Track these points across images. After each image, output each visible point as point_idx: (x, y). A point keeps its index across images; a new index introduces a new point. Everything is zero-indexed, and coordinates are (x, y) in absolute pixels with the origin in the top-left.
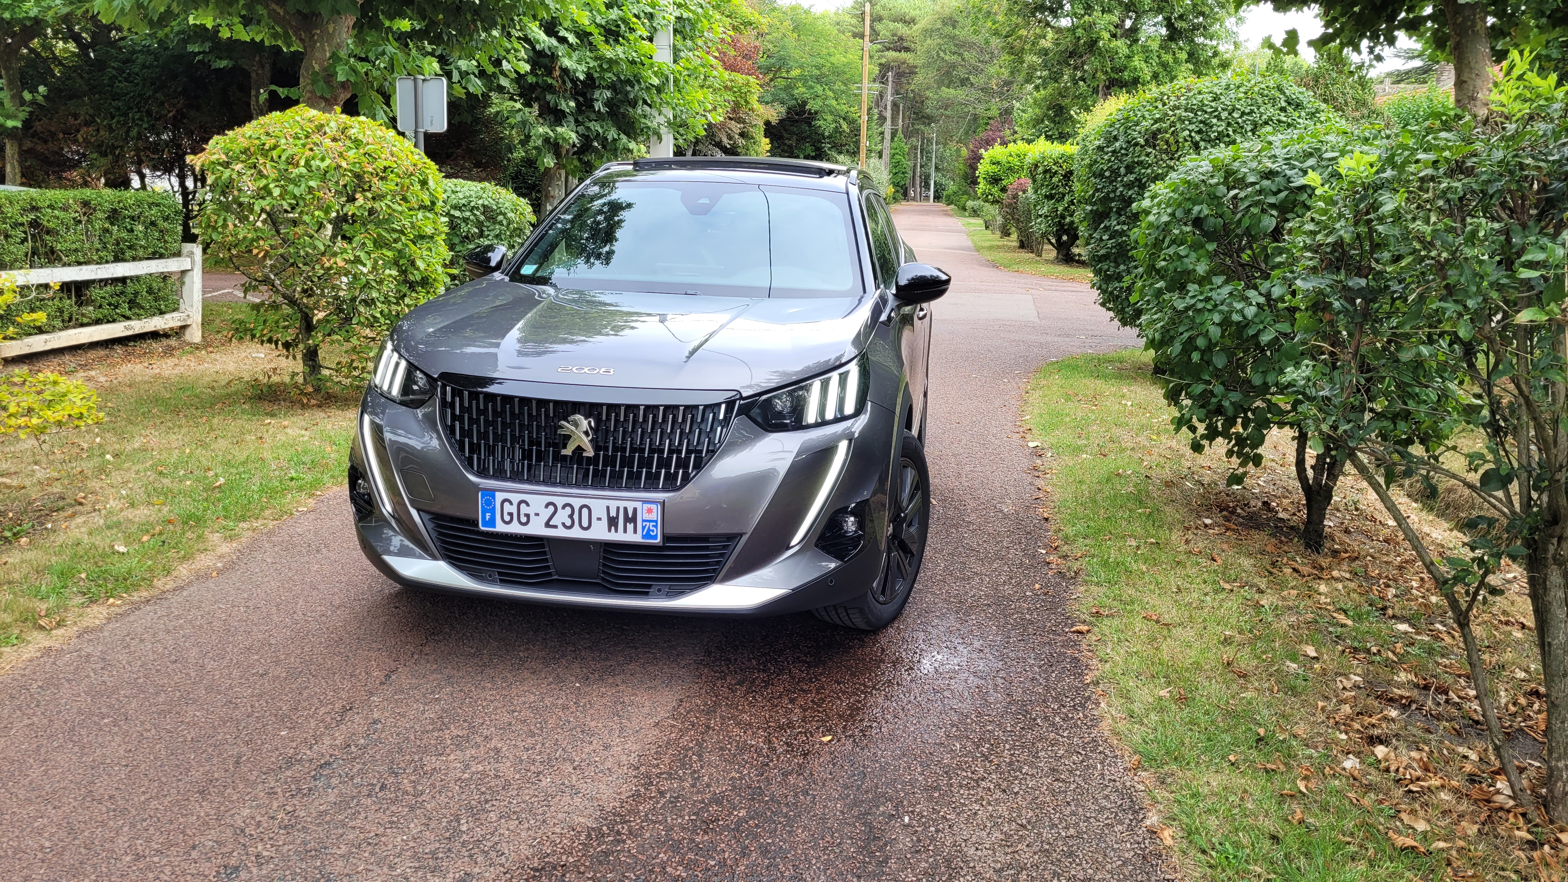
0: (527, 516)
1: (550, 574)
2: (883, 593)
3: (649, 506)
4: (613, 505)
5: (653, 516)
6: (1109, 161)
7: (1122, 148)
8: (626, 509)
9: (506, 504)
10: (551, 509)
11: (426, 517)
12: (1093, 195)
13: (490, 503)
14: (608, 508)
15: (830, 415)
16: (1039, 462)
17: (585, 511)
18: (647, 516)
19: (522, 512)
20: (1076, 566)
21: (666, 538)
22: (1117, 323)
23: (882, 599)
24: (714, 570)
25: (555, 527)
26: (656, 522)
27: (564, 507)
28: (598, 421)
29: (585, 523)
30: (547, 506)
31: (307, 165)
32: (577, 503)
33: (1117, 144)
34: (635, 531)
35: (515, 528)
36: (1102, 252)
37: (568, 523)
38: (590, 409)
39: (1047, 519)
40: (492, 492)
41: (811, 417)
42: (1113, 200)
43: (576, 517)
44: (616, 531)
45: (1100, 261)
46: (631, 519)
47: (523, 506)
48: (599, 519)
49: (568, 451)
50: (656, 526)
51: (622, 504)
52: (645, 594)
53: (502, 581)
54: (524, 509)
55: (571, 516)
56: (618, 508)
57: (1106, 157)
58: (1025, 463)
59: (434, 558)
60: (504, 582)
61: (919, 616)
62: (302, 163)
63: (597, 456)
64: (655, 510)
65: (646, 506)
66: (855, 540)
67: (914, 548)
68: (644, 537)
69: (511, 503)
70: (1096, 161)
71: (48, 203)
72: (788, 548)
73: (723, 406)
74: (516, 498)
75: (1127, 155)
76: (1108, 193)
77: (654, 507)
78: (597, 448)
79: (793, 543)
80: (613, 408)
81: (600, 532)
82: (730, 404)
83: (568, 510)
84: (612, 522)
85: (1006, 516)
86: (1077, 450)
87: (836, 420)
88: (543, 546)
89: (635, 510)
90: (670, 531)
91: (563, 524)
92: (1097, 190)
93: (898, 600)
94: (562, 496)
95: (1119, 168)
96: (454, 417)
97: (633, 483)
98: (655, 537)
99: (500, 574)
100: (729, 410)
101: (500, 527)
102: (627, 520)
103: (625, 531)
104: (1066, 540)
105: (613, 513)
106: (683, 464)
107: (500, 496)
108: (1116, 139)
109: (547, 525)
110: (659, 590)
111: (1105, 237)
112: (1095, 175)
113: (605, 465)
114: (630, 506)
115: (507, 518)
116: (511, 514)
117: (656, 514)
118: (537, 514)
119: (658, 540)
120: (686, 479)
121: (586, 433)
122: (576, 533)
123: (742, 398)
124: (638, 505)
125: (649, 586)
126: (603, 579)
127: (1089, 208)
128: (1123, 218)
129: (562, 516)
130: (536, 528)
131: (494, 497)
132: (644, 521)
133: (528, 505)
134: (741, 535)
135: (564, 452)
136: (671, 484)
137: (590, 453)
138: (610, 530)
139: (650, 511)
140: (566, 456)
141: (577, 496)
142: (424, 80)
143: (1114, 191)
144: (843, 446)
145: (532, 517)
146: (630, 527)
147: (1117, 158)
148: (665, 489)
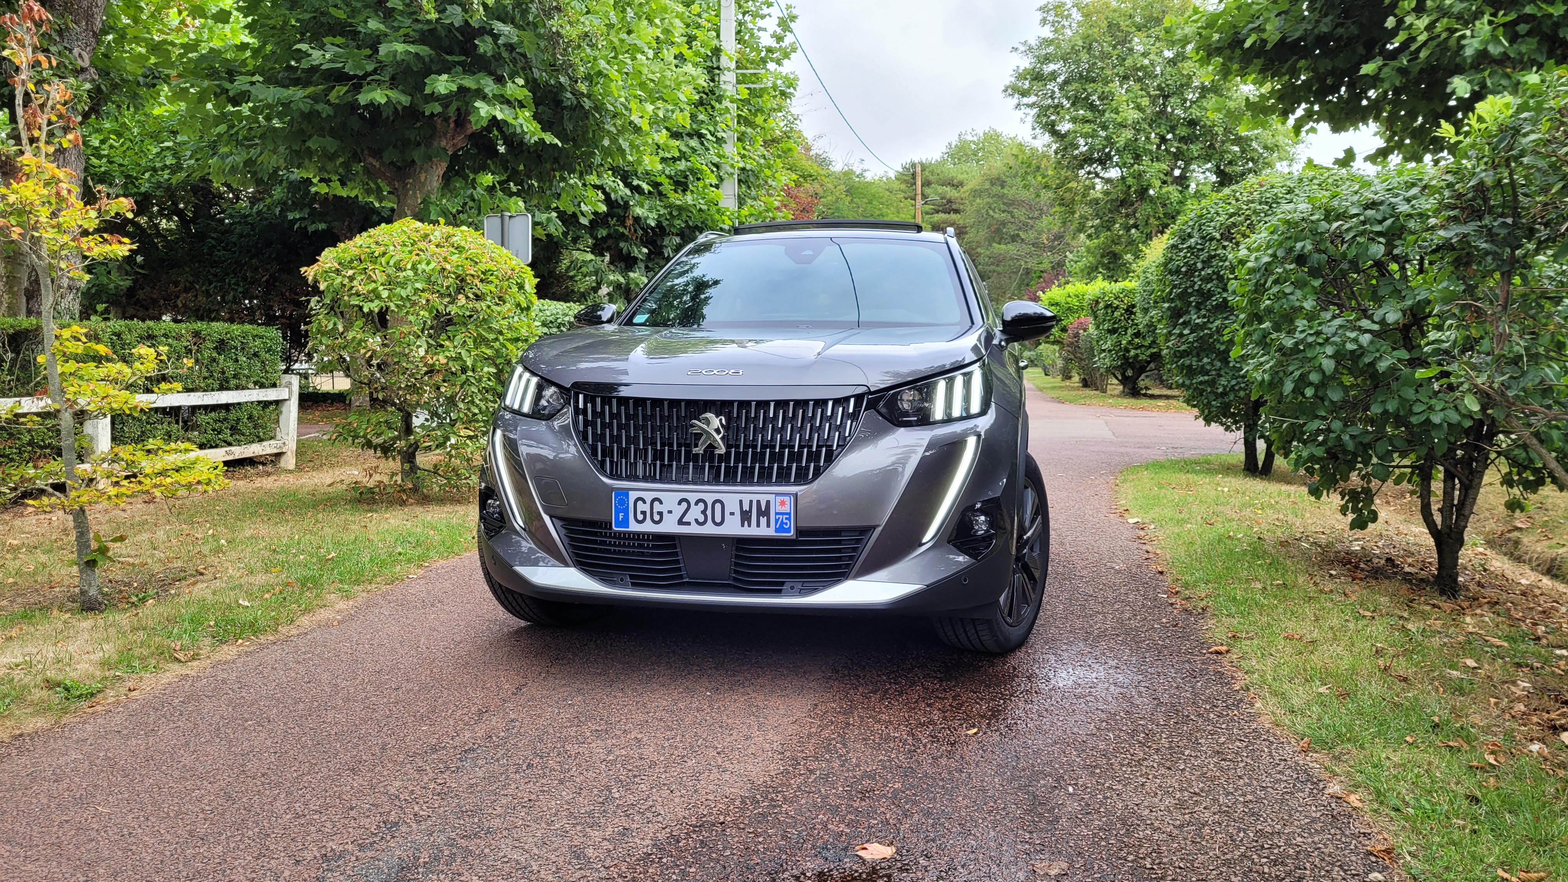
0: (660, 514)
1: (681, 577)
2: (1010, 615)
3: (782, 498)
4: (746, 499)
5: (786, 509)
6: (1185, 257)
7: (1197, 244)
8: (758, 502)
9: (640, 503)
10: (684, 505)
11: (559, 523)
12: (1171, 293)
13: (623, 502)
14: (741, 502)
15: (956, 412)
16: (1142, 533)
17: (718, 506)
18: (780, 509)
19: (655, 511)
20: (1202, 604)
21: (800, 532)
22: (1201, 421)
23: (1008, 619)
24: (847, 566)
25: (689, 524)
26: (789, 514)
27: (697, 503)
28: (729, 420)
29: (718, 519)
30: (680, 503)
31: (414, 268)
32: (710, 498)
33: (1192, 240)
34: (768, 525)
35: (648, 527)
36: (1183, 348)
37: (701, 519)
38: (721, 407)
39: (1161, 573)
40: (625, 492)
41: (938, 413)
42: (1191, 295)
43: (709, 512)
44: (749, 525)
45: (1181, 357)
46: (763, 512)
47: (656, 503)
48: (732, 514)
49: (699, 450)
50: (789, 519)
51: (755, 498)
52: (778, 592)
53: (634, 584)
54: (657, 507)
55: (704, 512)
56: (751, 502)
57: (1182, 254)
58: (1128, 534)
59: (567, 565)
60: (635, 585)
61: (1046, 643)
62: (409, 266)
63: (728, 453)
64: (788, 503)
65: (779, 499)
66: (987, 539)
67: (1037, 574)
68: (777, 531)
69: (644, 502)
70: (1171, 259)
71: (163, 332)
72: (921, 545)
73: (852, 401)
74: (648, 496)
75: (1202, 250)
76: (1186, 288)
77: (787, 499)
78: (728, 447)
79: (924, 541)
80: (744, 404)
81: (733, 527)
82: (859, 398)
83: (701, 506)
84: (745, 517)
85: (1118, 572)
86: (1180, 522)
87: (961, 419)
88: (674, 546)
89: (768, 502)
90: (802, 524)
91: (696, 520)
92: (1175, 287)
93: (1025, 625)
94: (693, 492)
95: (1195, 264)
96: (586, 423)
97: (765, 478)
98: (788, 530)
99: (632, 577)
100: (858, 405)
101: (634, 527)
102: (760, 513)
103: (758, 525)
104: (1186, 586)
105: (746, 507)
106: (814, 457)
107: (633, 496)
108: (1190, 236)
109: (681, 522)
110: (792, 588)
111: (1186, 332)
112: (1171, 272)
113: (737, 461)
114: (763, 499)
115: (640, 517)
116: (644, 513)
117: (789, 507)
118: (670, 512)
119: (792, 534)
120: (817, 473)
121: (718, 431)
122: (709, 529)
123: (871, 393)
124: (771, 498)
125: (782, 584)
126: (735, 579)
127: (1166, 305)
128: (1203, 312)
129: (695, 512)
130: (670, 526)
131: (627, 496)
132: (777, 514)
133: (661, 503)
134: (874, 528)
135: (695, 450)
136: (802, 478)
137: (722, 450)
138: (743, 525)
139: (783, 503)
140: (697, 455)
141: (710, 493)
142: (510, 217)
143: (1192, 286)
144: (972, 441)
145: (665, 514)
146: (763, 520)
147: (1192, 254)
148: (797, 483)
